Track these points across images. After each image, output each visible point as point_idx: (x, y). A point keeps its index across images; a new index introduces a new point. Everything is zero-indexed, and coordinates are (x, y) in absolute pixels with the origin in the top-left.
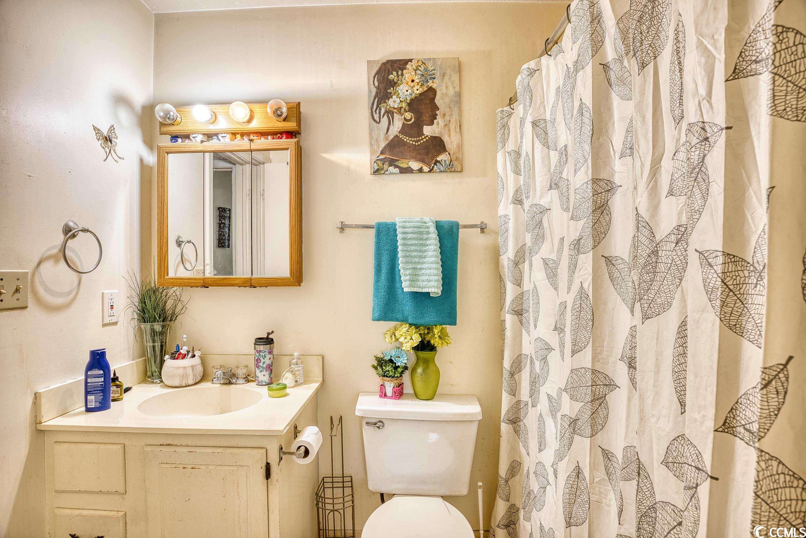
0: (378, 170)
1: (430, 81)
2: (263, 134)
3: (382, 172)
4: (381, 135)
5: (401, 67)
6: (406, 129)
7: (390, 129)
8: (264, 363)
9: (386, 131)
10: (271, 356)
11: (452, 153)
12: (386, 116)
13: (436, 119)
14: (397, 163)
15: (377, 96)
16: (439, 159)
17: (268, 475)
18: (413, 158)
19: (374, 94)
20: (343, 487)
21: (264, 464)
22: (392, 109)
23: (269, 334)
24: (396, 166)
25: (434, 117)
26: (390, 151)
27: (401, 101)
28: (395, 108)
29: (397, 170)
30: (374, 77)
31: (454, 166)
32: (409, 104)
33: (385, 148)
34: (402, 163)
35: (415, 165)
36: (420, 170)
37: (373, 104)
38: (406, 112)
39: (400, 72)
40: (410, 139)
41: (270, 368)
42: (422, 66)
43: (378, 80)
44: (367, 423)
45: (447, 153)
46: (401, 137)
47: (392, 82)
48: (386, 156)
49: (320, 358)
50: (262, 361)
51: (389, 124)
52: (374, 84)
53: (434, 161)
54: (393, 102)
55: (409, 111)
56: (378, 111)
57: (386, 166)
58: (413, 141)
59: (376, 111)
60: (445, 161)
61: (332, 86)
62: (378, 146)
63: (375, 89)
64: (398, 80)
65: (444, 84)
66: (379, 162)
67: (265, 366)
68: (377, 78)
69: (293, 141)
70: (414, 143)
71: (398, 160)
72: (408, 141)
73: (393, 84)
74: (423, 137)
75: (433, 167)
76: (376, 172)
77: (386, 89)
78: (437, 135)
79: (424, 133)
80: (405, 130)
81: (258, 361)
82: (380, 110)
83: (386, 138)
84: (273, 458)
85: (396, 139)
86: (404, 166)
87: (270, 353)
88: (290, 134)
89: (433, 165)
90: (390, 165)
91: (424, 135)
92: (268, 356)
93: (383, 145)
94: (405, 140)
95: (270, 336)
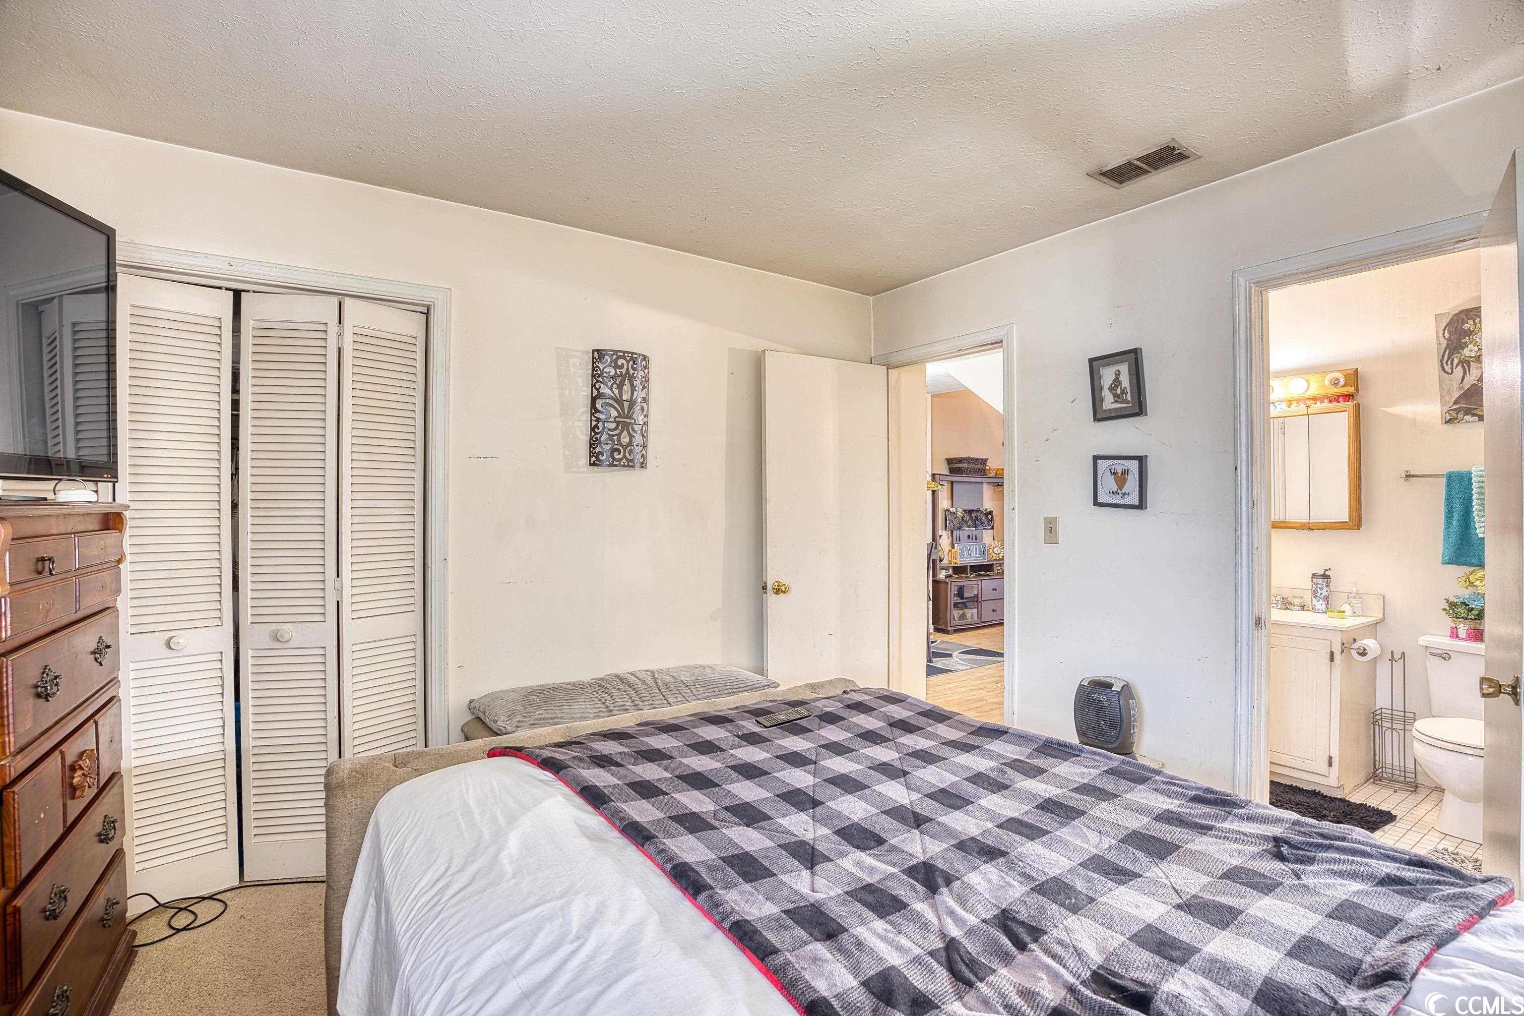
0: (1450, 420)
2: (1314, 399)
3: (1456, 421)
7: (1466, 378)
8: (1321, 594)
9: (1460, 382)
10: (1328, 589)
12: (1459, 366)
14: (1474, 412)
15: (1449, 348)
17: (1332, 659)
19: (1444, 346)
20: (1405, 712)
21: (1329, 651)
22: (1468, 359)
23: (1326, 570)
24: (1473, 415)
26: (1465, 401)
27: (1477, 351)
28: (1471, 358)
29: (1473, 419)
30: (1445, 330)
33: (1459, 397)
34: (1481, 411)
37: (1443, 356)
41: (1326, 599)
43: (1449, 333)
44: (1432, 654)
46: (1478, 385)
47: (1468, 331)
48: (1460, 406)
49: (1381, 598)
50: (1320, 591)
51: (1465, 374)
52: (1444, 337)
54: (1468, 352)
56: (1449, 363)
57: (1460, 416)
59: (1447, 363)
61: (1393, 343)
63: (1446, 341)
64: (1474, 330)
66: (1452, 412)
67: (1321, 596)
68: (1448, 330)
69: (1351, 403)
71: (1476, 409)
73: (1469, 334)
76: (1448, 422)
77: (1459, 341)
81: (1315, 592)
82: (1452, 361)
84: (1337, 651)
85: (1472, 389)
87: (1327, 586)
88: (1348, 397)
90: (1466, 414)
92: (1325, 589)
95: (1327, 573)
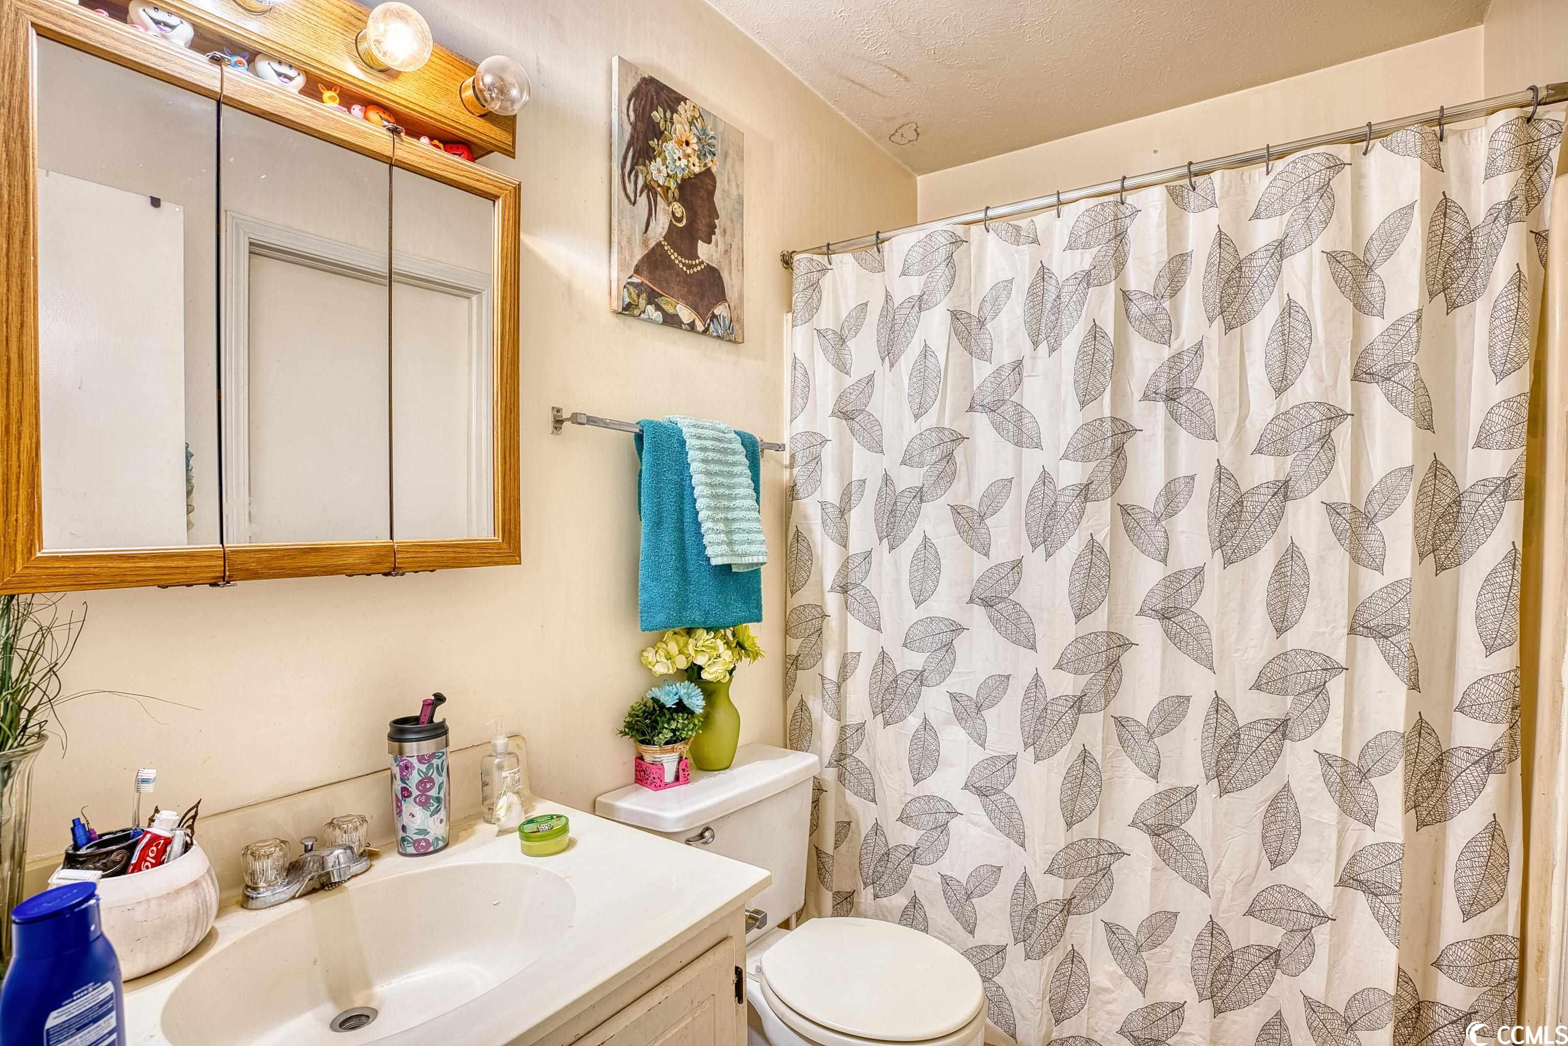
0: (629, 305)
1: (709, 157)
3: (636, 312)
4: (637, 231)
5: (670, 103)
6: (674, 235)
7: (652, 224)
9: (644, 227)
11: (732, 305)
12: (644, 194)
13: (714, 233)
14: (658, 300)
15: (633, 144)
16: (717, 311)
18: (682, 299)
19: (627, 136)
22: (655, 185)
24: (658, 308)
25: (711, 229)
26: (650, 272)
27: (668, 175)
28: (659, 186)
29: (658, 316)
30: (629, 100)
31: (735, 331)
32: (680, 187)
33: (642, 261)
34: (667, 303)
35: (685, 314)
36: (692, 326)
37: (625, 158)
38: (675, 201)
39: (668, 114)
40: (680, 258)
42: (699, 120)
43: (635, 111)
45: (727, 304)
46: (666, 248)
47: (657, 126)
48: (644, 280)
49: (521, 743)
51: (650, 215)
52: (628, 115)
53: (710, 315)
54: (657, 171)
55: (678, 201)
56: (632, 177)
57: (642, 302)
58: (684, 264)
59: (629, 177)
60: (724, 318)
62: (632, 255)
63: (630, 127)
64: (665, 129)
65: (726, 172)
66: (632, 289)
68: (634, 104)
70: (685, 269)
71: (662, 296)
72: (677, 262)
73: (659, 134)
74: (697, 261)
75: (709, 325)
76: (628, 309)
77: (647, 139)
78: (714, 265)
79: (700, 255)
80: (672, 234)
82: (636, 176)
83: (645, 242)
85: (659, 252)
86: (671, 310)
89: (708, 321)
90: (649, 302)
91: (699, 258)
93: (639, 254)
94: (673, 257)
